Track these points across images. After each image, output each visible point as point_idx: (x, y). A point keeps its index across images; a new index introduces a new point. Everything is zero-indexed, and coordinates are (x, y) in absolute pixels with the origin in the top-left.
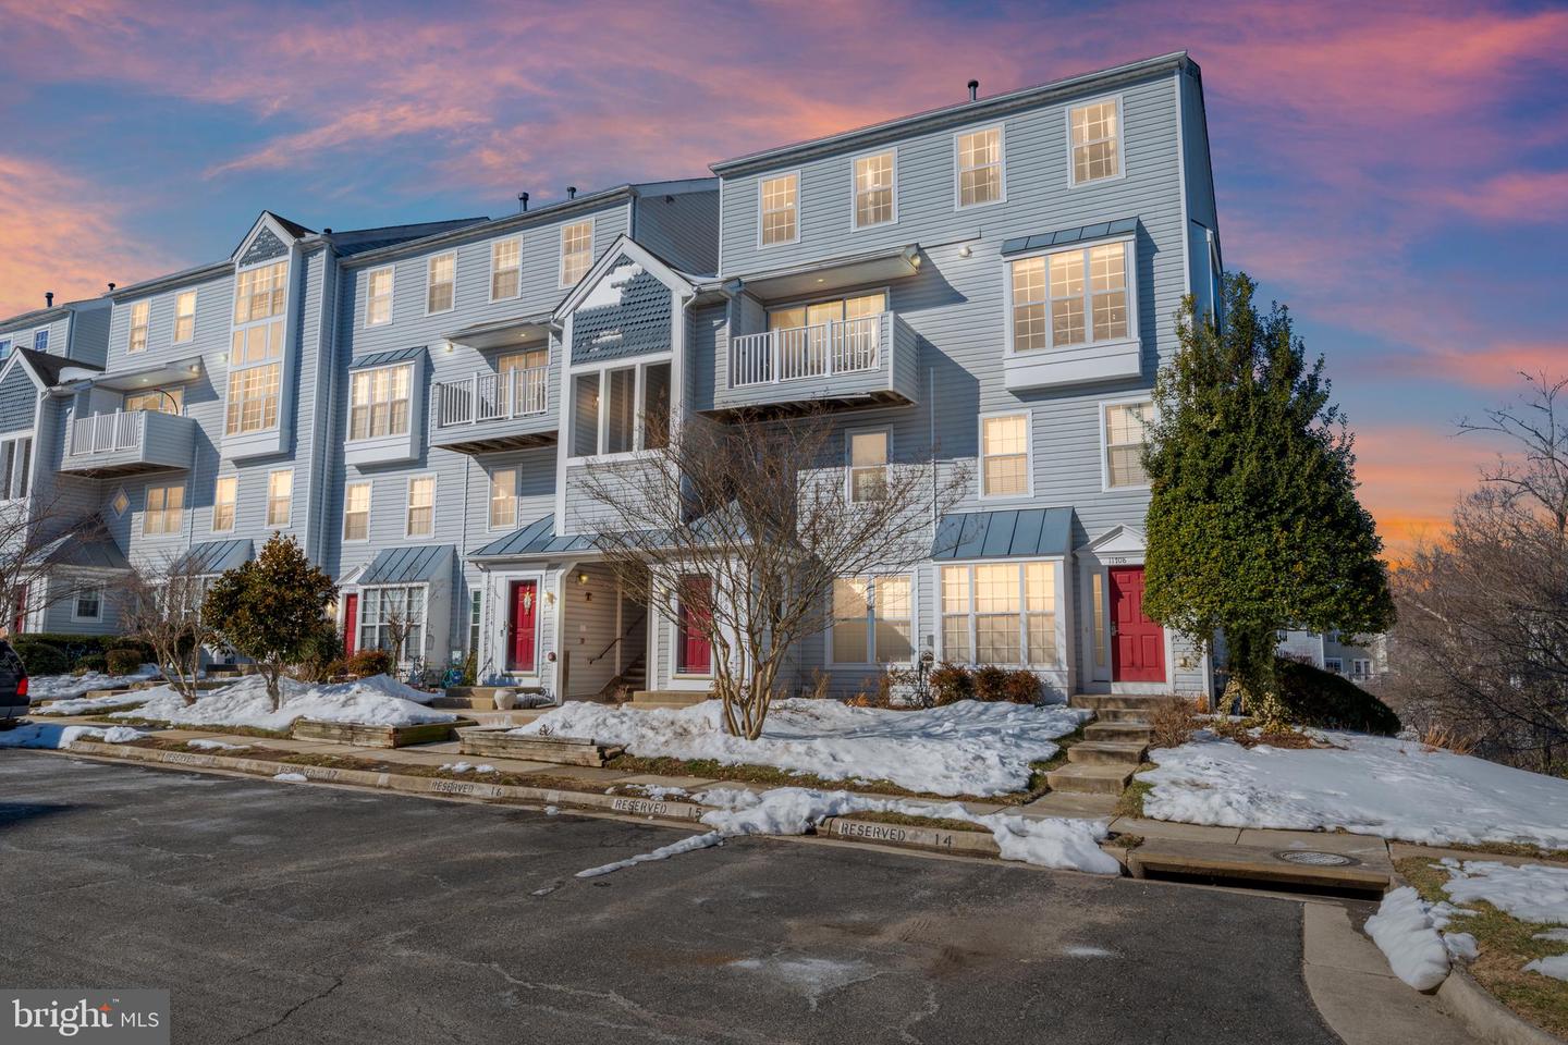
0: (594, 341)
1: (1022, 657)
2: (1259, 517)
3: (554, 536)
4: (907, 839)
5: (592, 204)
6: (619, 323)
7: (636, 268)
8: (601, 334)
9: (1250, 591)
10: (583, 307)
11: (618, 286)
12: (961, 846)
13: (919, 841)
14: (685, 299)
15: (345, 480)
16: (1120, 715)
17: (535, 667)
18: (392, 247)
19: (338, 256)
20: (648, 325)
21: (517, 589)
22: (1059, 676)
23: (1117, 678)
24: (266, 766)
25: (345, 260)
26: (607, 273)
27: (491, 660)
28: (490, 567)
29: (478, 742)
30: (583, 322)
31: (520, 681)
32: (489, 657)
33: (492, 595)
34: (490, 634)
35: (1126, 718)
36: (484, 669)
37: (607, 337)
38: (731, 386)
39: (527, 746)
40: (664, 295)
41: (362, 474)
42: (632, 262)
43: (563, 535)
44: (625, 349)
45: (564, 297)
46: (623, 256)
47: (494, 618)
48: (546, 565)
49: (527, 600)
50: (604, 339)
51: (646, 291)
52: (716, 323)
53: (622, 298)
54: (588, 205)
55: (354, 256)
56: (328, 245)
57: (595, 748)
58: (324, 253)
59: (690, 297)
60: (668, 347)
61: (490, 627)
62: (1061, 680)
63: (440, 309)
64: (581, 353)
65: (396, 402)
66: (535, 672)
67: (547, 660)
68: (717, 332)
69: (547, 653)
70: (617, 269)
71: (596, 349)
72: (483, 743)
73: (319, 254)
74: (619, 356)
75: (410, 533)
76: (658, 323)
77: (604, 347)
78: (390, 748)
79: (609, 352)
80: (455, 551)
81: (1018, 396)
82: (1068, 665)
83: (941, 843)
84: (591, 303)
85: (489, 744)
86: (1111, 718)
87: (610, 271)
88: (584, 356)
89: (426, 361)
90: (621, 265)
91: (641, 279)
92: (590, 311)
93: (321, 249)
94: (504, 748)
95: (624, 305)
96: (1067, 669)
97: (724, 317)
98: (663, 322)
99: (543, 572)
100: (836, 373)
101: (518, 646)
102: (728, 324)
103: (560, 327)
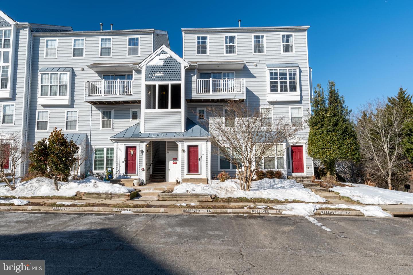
0: (153, 75)
1: (276, 167)
2: (344, 136)
3: (140, 132)
4: (339, 214)
5: (139, 32)
6: (163, 71)
7: (168, 56)
8: (156, 73)
9: (344, 153)
10: (149, 64)
11: (162, 59)
12: (353, 214)
13: (342, 214)
14: (185, 67)
15: (36, 110)
16: (303, 181)
17: (137, 173)
18: (58, 32)
19: (32, 31)
20: (173, 72)
21: (128, 148)
22: (285, 172)
23: (293, 172)
24: (107, 209)
25: (36, 34)
26: (158, 55)
27: (119, 170)
28: (118, 141)
29: (165, 196)
30: (149, 69)
31: (131, 177)
32: (118, 170)
33: (119, 150)
34: (118, 162)
35: (305, 181)
36: (116, 173)
37: (158, 74)
38: (197, 93)
39: (185, 197)
40: (178, 64)
41: (44, 108)
42: (167, 53)
43: (144, 132)
44: (165, 79)
45: (142, 60)
46: (163, 51)
47: (119, 157)
48: (140, 141)
49: (132, 152)
50: (157, 75)
51: (172, 62)
52: (192, 74)
53: (163, 63)
54: (138, 32)
55: (40, 33)
56: (29, 27)
57: (209, 196)
58: (28, 29)
59: (187, 66)
60: (180, 80)
61: (118, 161)
62: (285, 173)
63: (78, 56)
64: (148, 78)
65: (61, 85)
66: (137, 174)
67: (141, 170)
68: (192, 77)
69: (141, 168)
70: (161, 55)
71: (154, 77)
72: (167, 197)
73: (25, 30)
74: (163, 80)
75: (67, 129)
76: (176, 72)
77: (157, 77)
78: (128, 200)
79: (158, 79)
80: (87, 136)
81: (269, 103)
82: (287, 169)
83: (348, 214)
84: (152, 63)
85: (169, 197)
86: (301, 181)
87: (159, 55)
88: (150, 79)
89: (72, 72)
90: (163, 53)
91: (170, 59)
92: (152, 66)
93: (27, 28)
94: (175, 198)
95: (164, 65)
96: (287, 170)
97: (195, 73)
98: (179, 72)
99: (139, 144)
100: (229, 92)
101: (129, 166)
102: (196, 76)
103: (141, 69)
